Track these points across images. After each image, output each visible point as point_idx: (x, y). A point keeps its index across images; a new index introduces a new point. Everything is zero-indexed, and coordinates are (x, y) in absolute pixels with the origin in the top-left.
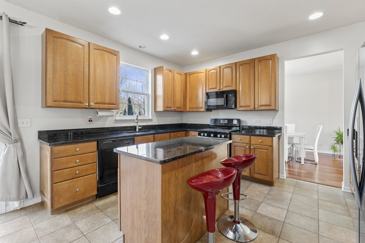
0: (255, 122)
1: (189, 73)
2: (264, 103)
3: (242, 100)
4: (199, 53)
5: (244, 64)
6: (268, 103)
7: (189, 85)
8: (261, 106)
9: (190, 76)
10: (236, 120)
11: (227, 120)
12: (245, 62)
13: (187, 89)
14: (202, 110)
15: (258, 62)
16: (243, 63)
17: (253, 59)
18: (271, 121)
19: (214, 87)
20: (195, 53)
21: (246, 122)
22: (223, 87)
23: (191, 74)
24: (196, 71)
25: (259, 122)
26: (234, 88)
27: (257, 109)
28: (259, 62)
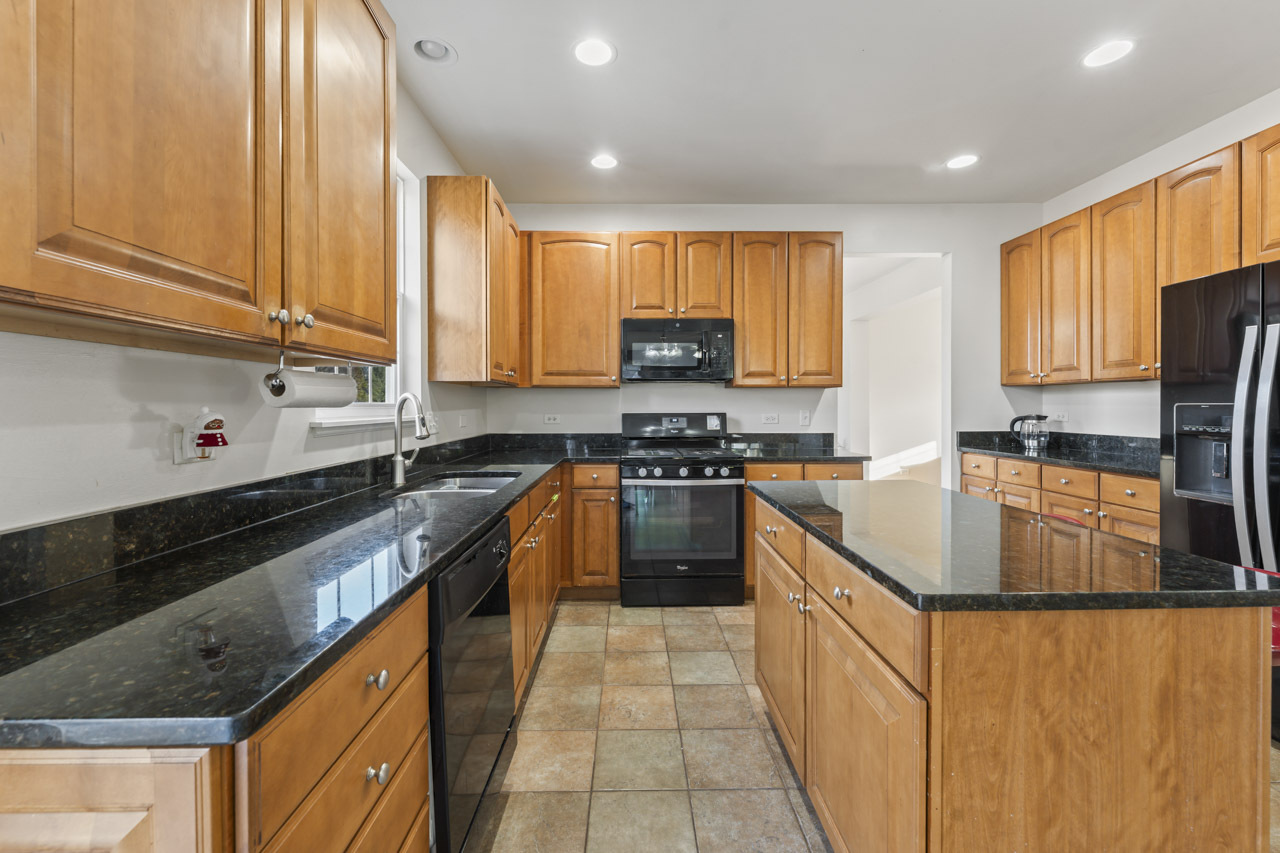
0: (764, 421)
1: (544, 234)
2: (812, 367)
3: (751, 355)
4: (620, 162)
5: (759, 242)
6: (824, 368)
7: (544, 281)
8: (805, 374)
9: (548, 246)
10: (715, 417)
11: (685, 419)
12: (762, 239)
13: (535, 296)
14: (604, 381)
15: (797, 246)
16: (754, 238)
17: (785, 233)
18: (808, 419)
19: (656, 301)
20: (604, 161)
21: (737, 423)
22: (687, 309)
23: (550, 239)
24: (576, 234)
25: (776, 421)
26: (727, 315)
27: (795, 383)
28: (800, 245)
